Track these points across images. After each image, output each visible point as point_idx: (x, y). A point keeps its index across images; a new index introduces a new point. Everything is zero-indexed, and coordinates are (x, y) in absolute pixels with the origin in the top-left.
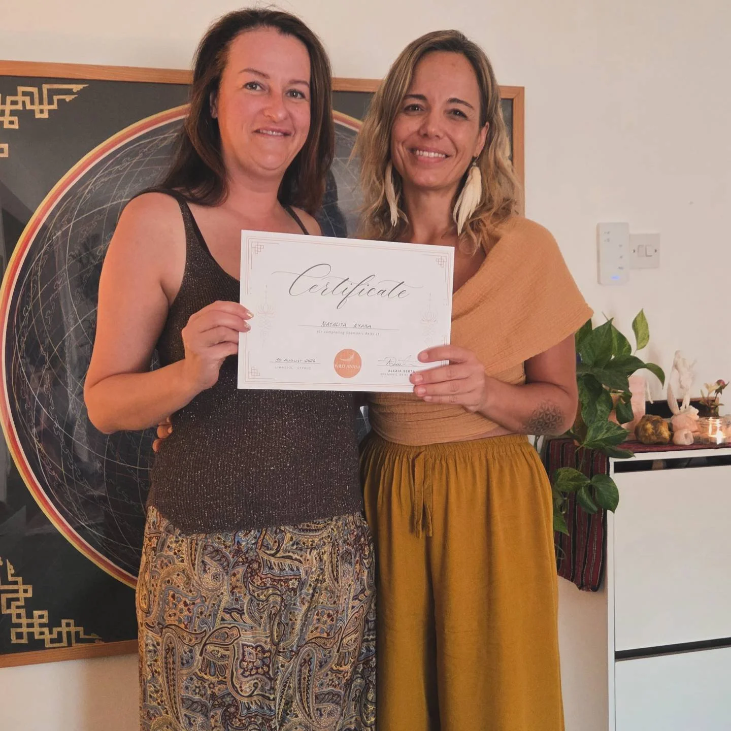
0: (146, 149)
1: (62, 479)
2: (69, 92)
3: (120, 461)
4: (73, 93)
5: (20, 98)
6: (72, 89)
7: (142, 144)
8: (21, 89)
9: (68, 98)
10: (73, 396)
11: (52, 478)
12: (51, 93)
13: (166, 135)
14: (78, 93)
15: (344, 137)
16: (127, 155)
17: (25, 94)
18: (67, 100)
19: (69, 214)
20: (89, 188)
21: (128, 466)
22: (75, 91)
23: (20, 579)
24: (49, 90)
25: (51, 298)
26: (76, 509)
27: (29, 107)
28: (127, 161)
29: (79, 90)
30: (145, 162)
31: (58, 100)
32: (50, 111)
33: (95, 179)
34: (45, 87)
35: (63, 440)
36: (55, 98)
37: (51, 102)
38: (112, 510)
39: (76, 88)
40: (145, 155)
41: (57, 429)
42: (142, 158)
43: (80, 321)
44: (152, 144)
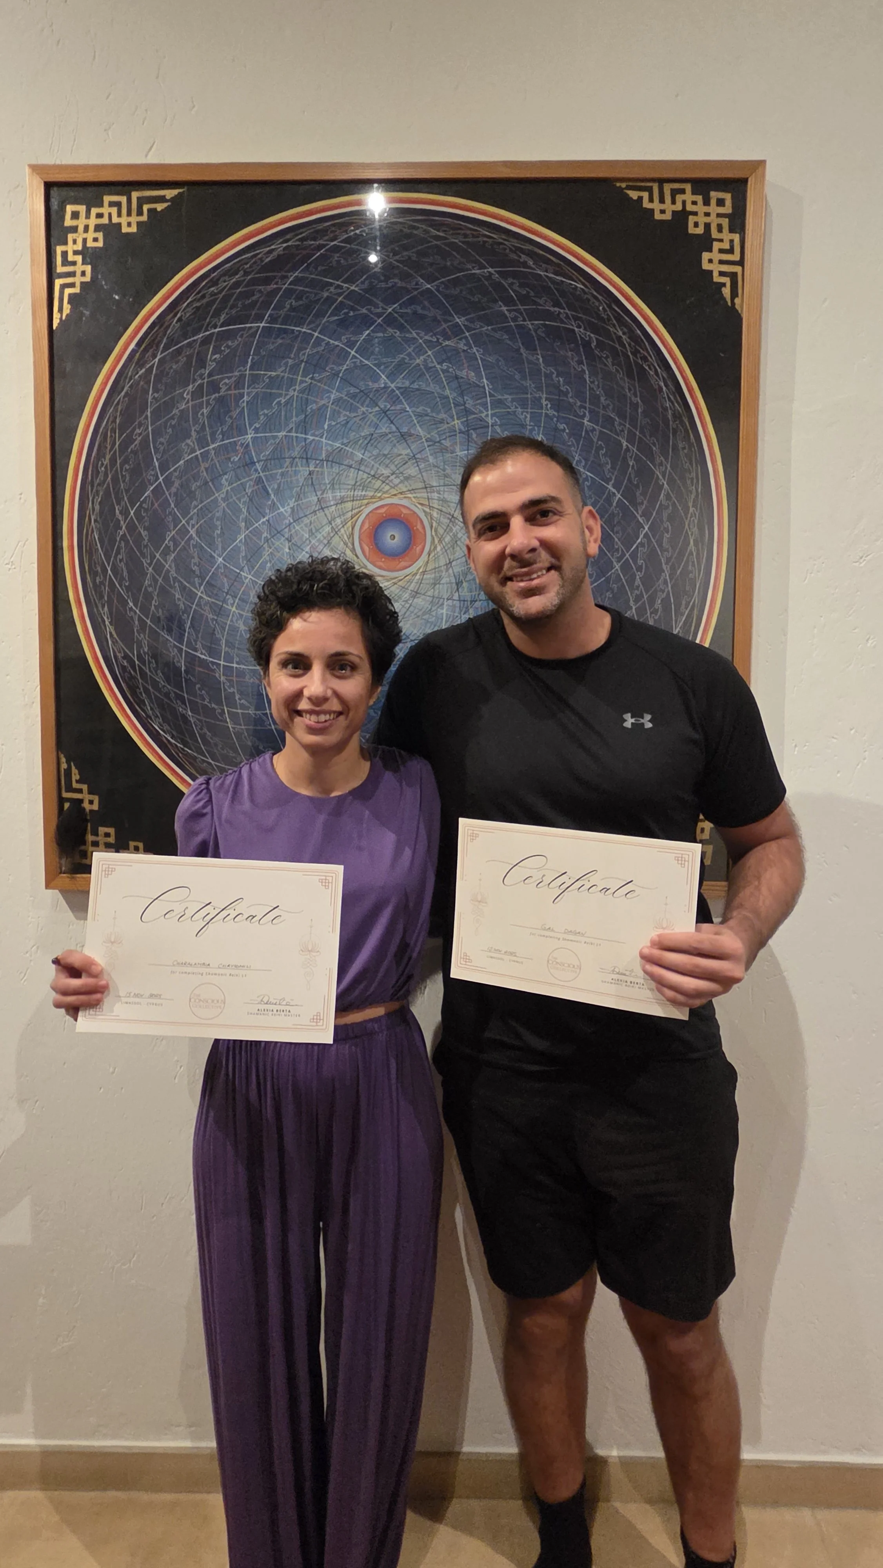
0: (248, 266)
1: (135, 671)
2: (162, 199)
3: (202, 654)
4: (167, 201)
5: (105, 210)
6: (164, 196)
7: (242, 259)
8: (107, 199)
9: (160, 207)
10: (150, 569)
11: (124, 668)
12: (141, 201)
13: (273, 247)
14: (173, 200)
15: (501, 241)
16: (224, 275)
17: (111, 204)
18: (159, 209)
19: (154, 348)
20: (179, 315)
21: (211, 659)
22: (168, 197)
23: (85, 787)
24: (138, 198)
25: (129, 450)
26: (149, 708)
27: (115, 220)
28: (225, 281)
29: (173, 195)
30: (245, 283)
31: (149, 210)
32: (139, 224)
33: (186, 304)
34: (135, 195)
35: (137, 622)
36: (145, 208)
37: (140, 213)
38: (190, 713)
39: (170, 193)
40: (246, 273)
41: (131, 609)
42: (242, 276)
43: (161, 479)
44: (254, 260)
